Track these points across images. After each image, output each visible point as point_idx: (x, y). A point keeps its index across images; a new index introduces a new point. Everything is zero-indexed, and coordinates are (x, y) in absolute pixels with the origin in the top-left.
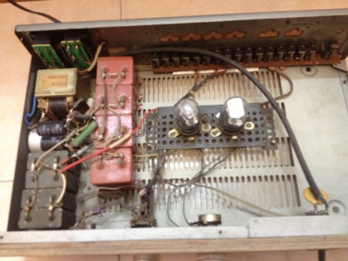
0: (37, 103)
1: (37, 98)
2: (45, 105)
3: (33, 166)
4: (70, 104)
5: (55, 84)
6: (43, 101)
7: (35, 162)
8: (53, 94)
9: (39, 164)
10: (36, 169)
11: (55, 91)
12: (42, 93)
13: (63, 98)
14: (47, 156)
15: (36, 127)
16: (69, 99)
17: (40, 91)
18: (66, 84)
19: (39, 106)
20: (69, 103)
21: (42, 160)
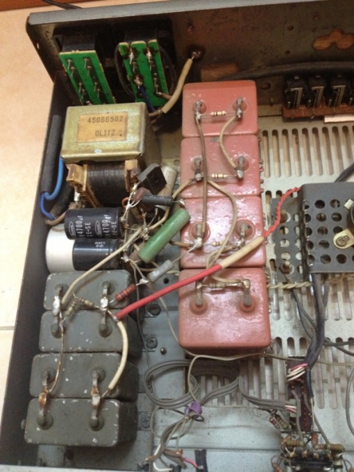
0: (66, 172)
1: (66, 162)
2: (81, 176)
3: (57, 303)
4: (132, 175)
5: (103, 133)
6: (78, 168)
7: (61, 295)
8: (98, 153)
9: (71, 299)
10: (63, 308)
11: (102, 147)
12: (75, 152)
13: (117, 162)
14: (87, 281)
15: (62, 222)
16: (130, 165)
17: (73, 148)
18: (124, 134)
19: (68, 179)
20: (129, 172)
21: (77, 290)
